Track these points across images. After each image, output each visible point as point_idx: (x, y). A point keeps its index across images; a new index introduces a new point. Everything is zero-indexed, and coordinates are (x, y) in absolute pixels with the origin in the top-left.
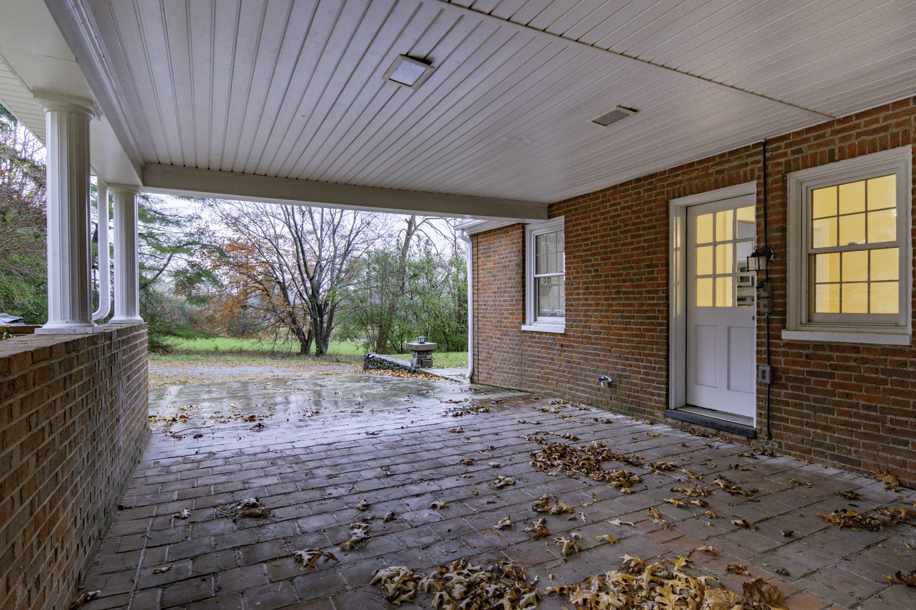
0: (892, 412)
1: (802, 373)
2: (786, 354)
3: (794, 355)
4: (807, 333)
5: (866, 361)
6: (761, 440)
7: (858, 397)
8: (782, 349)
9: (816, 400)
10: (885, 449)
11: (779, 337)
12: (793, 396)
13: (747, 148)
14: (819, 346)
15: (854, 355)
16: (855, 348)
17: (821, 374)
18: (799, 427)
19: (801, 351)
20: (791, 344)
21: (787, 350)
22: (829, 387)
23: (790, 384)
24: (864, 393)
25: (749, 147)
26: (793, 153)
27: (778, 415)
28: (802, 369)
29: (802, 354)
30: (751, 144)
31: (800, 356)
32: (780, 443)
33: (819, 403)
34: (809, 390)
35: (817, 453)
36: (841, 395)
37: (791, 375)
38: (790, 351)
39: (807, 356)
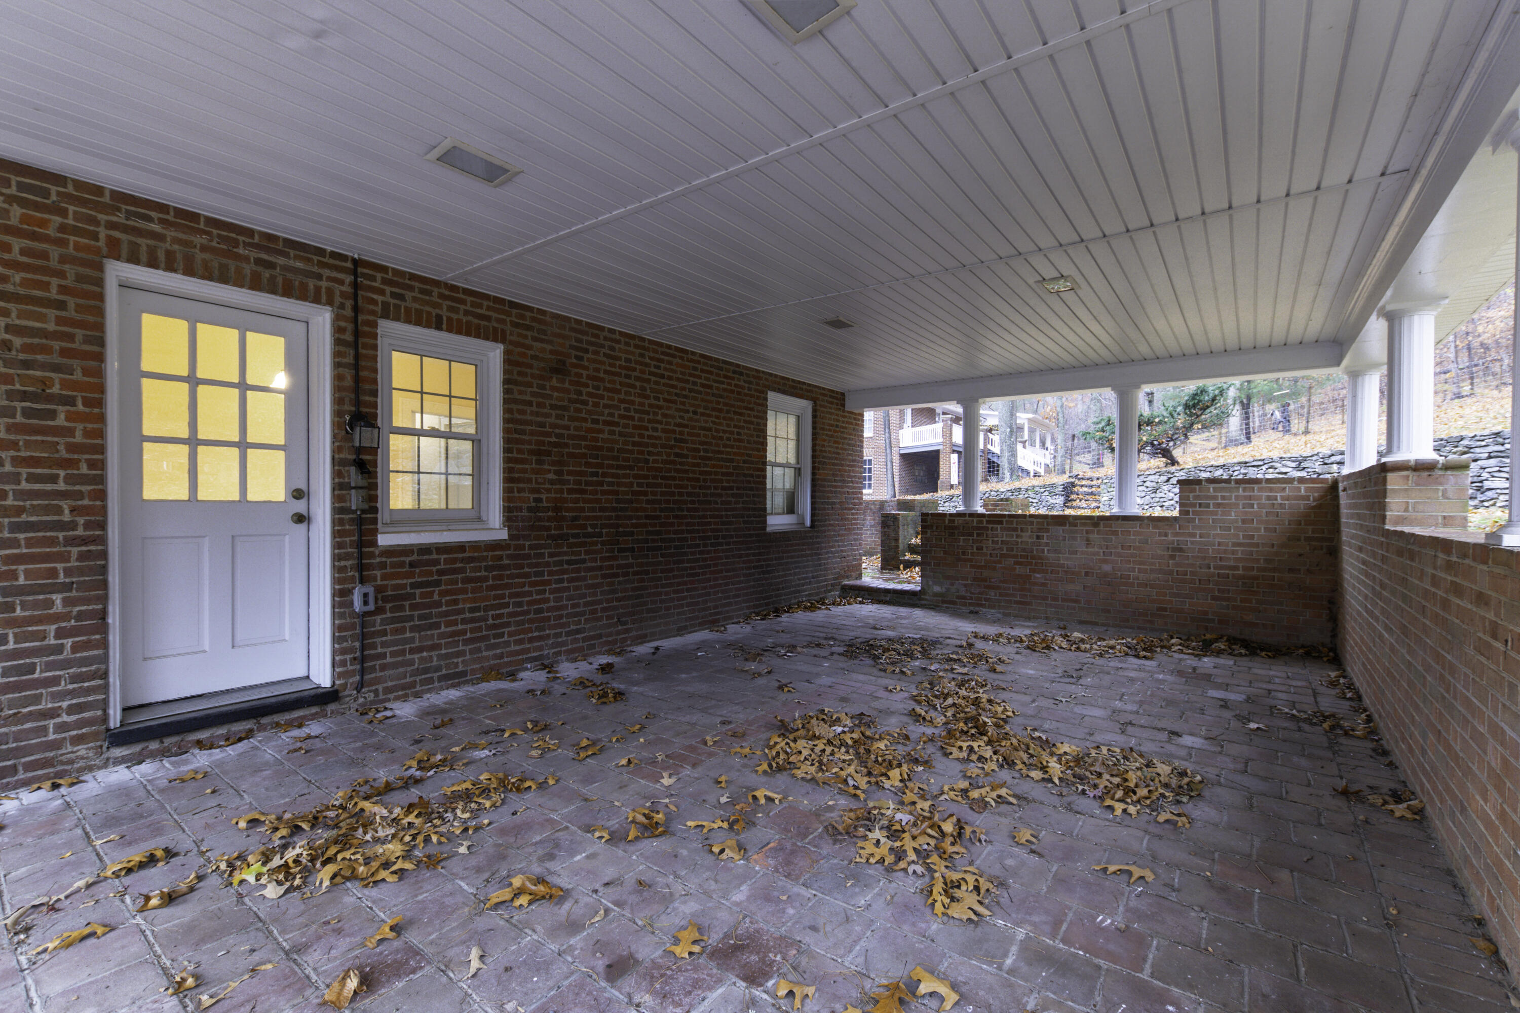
0: (493, 607)
1: (404, 587)
2: (383, 566)
3: (393, 565)
4: (413, 535)
5: (471, 560)
6: (348, 699)
7: (464, 601)
8: (378, 560)
9: (421, 617)
10: (488, 648)
11: (374, 543)
12: (393, 620)
13: (320, 252)
14: (425, 549)
15: (460, 556)
16: (461, 547)
17: (428, 584)
18: (400, 658)
19: (403, 559)
20: (391, 551)
21: (384, 559)
22: (436, 597)
23: (388, 606)
24: (470, 595)
25: (324, 250)
26: (394, 295)
27: (372, 652)
28: (405, 581)
29: (404, 562)
30: (329, 249)
31: (402, 565)
32: (376, 692)
33: (426, 619)
34: (413, 607)
35: (424, 682)
36: (448, 603)
37: (390, 593)
38: (388, 561)
39: (412, 565)
